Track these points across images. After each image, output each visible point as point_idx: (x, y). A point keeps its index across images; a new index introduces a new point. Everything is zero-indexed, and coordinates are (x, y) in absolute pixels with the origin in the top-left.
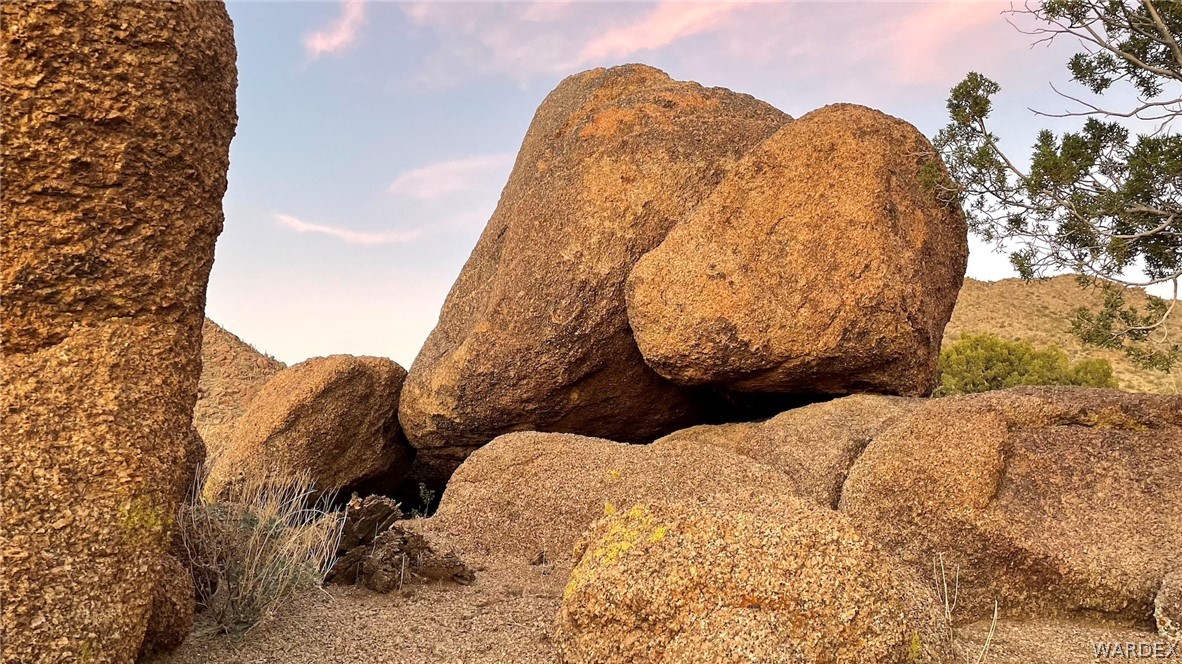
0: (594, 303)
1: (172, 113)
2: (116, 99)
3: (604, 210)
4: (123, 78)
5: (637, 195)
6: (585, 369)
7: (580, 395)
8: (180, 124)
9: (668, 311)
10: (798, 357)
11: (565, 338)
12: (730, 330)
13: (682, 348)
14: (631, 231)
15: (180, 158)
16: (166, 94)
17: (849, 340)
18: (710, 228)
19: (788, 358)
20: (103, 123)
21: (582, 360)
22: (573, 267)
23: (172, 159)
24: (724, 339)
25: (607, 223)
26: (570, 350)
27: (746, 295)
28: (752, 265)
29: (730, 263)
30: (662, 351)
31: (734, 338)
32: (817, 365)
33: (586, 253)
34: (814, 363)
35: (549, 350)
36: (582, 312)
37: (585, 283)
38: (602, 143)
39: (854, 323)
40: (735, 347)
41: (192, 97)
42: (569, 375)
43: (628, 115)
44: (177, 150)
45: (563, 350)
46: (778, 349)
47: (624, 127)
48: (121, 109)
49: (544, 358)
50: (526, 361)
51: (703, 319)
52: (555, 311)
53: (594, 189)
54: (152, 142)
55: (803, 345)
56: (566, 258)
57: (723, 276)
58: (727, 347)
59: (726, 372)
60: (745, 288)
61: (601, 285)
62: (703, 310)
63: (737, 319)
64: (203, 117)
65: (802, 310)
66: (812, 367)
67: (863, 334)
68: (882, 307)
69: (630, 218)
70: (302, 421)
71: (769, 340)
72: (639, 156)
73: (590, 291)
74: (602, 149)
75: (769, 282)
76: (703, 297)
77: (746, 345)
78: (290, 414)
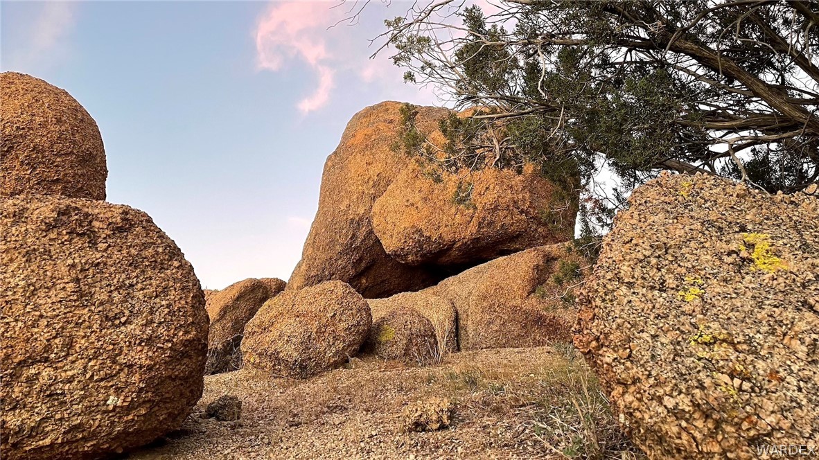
0: (359, 229)
1: (76, 174)
2: (56, 173)
3: (358, 181)
4: (57, 166)
5: (374, 171)
6: (363, 265)
7: (367, 281)
8: (80, 177)
9: (389, 227)
10: (459, 241)
11: (347, 250)
12: (419, 231)
13: (399, 244)
14: (372, 190)
15: (82, 188)
16: (73, 168)
17: (483, 228)
18: (407, 181)
19: (455, 242)
20: (52, 181)
21: (360, 260)
22: (346, 212)
23: (79, 188)
24: (417, 236)
25: (360, 188)
26: (352, 256)
27: (425, 212)
28: (430, 197)
29: (417, 198)
30: (391, 248)
31: (422, 235)
32: (471, 243)
33: (351, 204)
34: (469, 243)
35: (341, 257)
36: (353, 235)
37: (353, 220)
38: (356, 147)
39: (484, 219)
40: (423, 240)
41: (83, 168)
42: (355, 270)
43: (369, 131)
44: (80, 186)
45: (348, 256)
46: (447, 238)
47: (367, 137)
48: (58, 176)
49: (339, 262)
50: (332, 265)
51: (405, 228)
52: (340, 236)
53: (353, 171)
54: (70, 184)
55: (460, 234)
56: (342, 208)
57: (413, 205)
58: (419, 240)
59: (425, 254)
60: (425, 209)
61: (361, 220)
62: (405, 224)
63: (421, 226)
64: (89, 173)
65: (457, 216)
66: (469, 245)
67: (490, 224)
68: (499, 208)
69: (371, 183)
70: (228, 314)
71: (441, 234)
72: (374, 151)
73: (357, 223)
74: (356, 150)
75: (439, 204)
76: (404, 216)
77: (429, 238)
78: (221, 311)
